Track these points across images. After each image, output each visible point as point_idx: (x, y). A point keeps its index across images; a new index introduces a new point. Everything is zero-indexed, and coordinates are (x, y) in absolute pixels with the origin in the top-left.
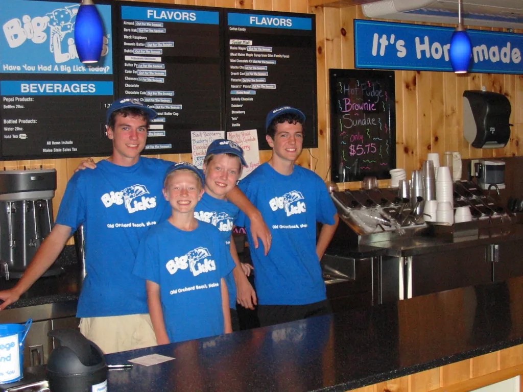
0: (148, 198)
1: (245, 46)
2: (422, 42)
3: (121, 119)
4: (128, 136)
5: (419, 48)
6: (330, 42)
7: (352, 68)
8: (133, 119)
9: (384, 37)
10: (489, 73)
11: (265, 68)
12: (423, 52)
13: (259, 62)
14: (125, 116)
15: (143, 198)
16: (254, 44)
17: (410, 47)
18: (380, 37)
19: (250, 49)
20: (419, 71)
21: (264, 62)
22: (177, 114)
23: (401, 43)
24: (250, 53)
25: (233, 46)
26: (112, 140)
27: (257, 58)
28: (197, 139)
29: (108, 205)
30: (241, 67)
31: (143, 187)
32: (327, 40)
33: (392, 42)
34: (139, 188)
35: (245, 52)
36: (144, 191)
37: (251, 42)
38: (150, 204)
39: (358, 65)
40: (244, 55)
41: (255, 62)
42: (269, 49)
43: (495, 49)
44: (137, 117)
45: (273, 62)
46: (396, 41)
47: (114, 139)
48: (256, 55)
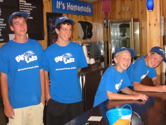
0: (34, 56)
1: (24, 3)
2: (69, 5)
3: (14, 21)
4: (20, 27)
5: (68, 6)
6: (46, 3)
7: (52, 12)
8: (20, 19)
9: (60, 2)
10: (84, 15)
11: (29, 11)
12: (69, 8)
13: (28, 9)
14: (16, 19)
15: (32, 56)
16: (26, 2)
17: (66, 6)
18: (58, 2)
19: (25, 4)
20: (68, 14)
21: (29, 9)
22: (5, 28)
23: (63, 4)
24: (25, 5)
25: (20, 2)
26: (13, 31)
27: (27, 8)
28: (11, 37)
29: (18, 61)
30: (23, 11)
31: (32, 52)
32: (45, 2)
33: (61, 4)
34: (30, 52)
35: (24, 5)
36: (32, 53)
37: (25, 2)
38: (35, 58)
39: (53, 11)
40: (23, 6)
41: (27, 9)
42: (30, 4)
43: (85, 8)
44: (21, 18)
45: (32, 9)
46: (62, 3)
47: (14, 30)
48: (27, 6)
